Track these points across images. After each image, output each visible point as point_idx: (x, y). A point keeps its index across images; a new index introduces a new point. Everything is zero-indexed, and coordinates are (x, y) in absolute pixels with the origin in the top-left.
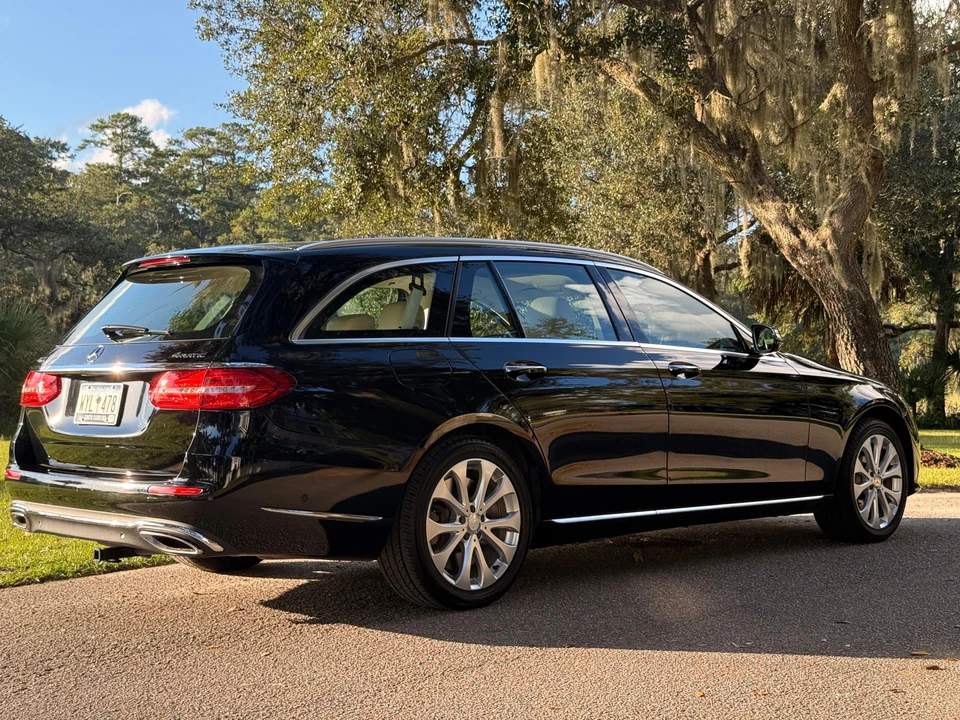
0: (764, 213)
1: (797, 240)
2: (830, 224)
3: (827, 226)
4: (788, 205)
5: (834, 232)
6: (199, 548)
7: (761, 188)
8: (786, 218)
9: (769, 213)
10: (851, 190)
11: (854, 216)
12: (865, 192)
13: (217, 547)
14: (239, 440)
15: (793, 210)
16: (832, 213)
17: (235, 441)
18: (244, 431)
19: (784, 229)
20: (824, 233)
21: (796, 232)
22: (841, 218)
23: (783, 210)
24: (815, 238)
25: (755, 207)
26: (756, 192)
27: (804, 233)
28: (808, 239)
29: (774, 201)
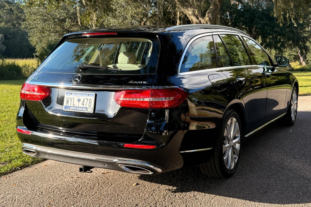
0: (188, 12)
1: (198, 21)
2: (208, 16)
3: (207, 17)
4: (195, 9)
5: (210, 19)
6: (152, 171)
7: (186, 4)
8: (195, 14)
9: (190, 12)
10: (214, 6)
11: (215, 14)
12: (218, 7)
13: (159, 170)
14: (166, 124)
15: (197, 11)
16: (209, 13)
17: (164, 124)
18: (167, 120)
19: (194, 17)
20: (206, 19)
21: (198, 18)
22: (211, 14)
23: (194, 11)
24: (204, 21)
25: (185, 10)
26: (185, 5)
27: (200, 19)
28: (201, 20)
29: (191, 8)
